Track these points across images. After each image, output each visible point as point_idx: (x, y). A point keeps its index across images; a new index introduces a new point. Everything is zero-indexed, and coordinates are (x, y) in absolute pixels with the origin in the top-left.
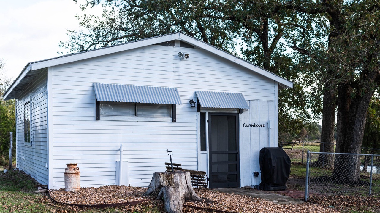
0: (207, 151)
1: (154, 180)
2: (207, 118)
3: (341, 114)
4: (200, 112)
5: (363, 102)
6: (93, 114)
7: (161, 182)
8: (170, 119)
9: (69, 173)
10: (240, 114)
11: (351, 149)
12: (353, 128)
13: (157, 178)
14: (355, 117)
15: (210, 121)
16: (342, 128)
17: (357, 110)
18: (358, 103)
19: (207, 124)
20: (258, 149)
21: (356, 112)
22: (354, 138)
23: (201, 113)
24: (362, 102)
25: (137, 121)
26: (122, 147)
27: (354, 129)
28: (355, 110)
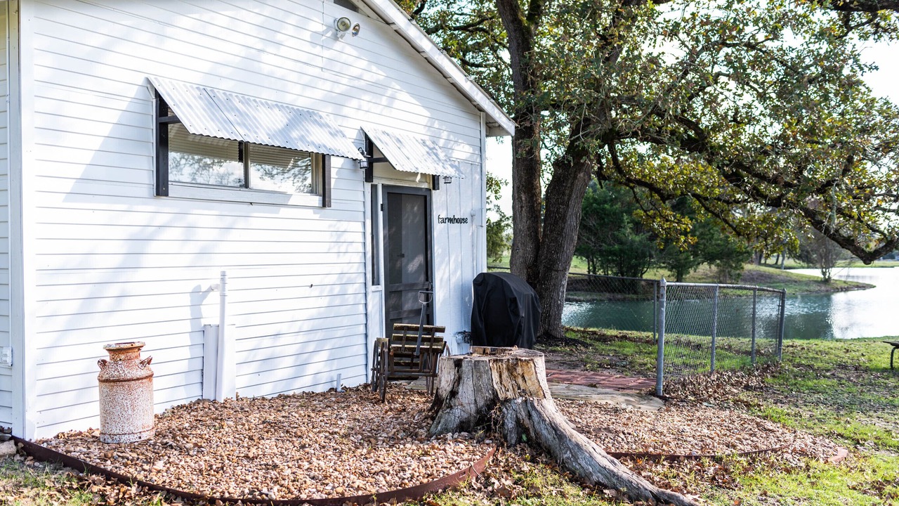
0: (382, 287)
1: (471, 383)
2: (380, 201)
3: (526, 199)
4: (370, 184)
5: (584, 175)
6: (147, 176)
7: (495, 386)
8: (316, 200)
9: (129, 376)
10: (433, 192)
11: (557, 271)
12: (563, 229)
13: (481, 376)
14: (568, 206)
15: (386, 207)
16: (529, 228)
17: (572, 191)
18: (575, 178)
19: (380, 214)
20: (470, 276)
21: (570, 196)
22: (565, 248)
23: (372, 185)
24: (582, 175)
25: (251, 203)
26: (227, 281)
27: (565, 230)
28: (567, 192)
